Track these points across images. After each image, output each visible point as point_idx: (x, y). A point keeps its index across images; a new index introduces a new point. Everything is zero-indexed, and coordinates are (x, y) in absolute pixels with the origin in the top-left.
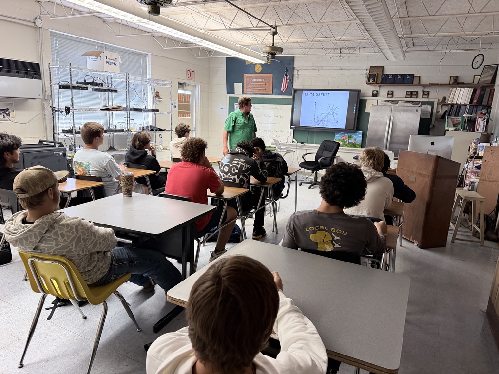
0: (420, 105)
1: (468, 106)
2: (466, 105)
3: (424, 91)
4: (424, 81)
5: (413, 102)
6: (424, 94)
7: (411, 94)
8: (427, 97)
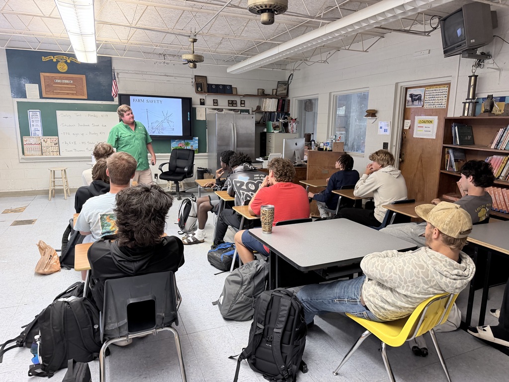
0: (239, 113)
1: (276, 113)
2: (274, 112)
3: (241, 101)
4: (240, 92)
5: (234, 110)
6: (241, 104)
7: (232, 103)
8: (243, 105)
